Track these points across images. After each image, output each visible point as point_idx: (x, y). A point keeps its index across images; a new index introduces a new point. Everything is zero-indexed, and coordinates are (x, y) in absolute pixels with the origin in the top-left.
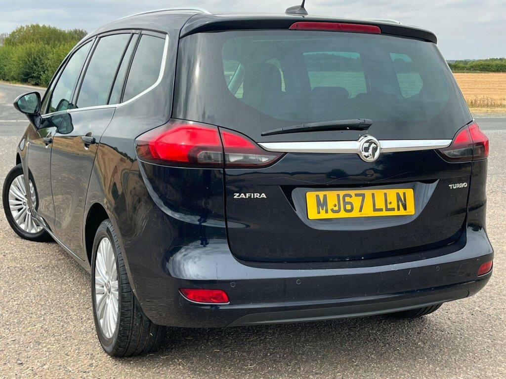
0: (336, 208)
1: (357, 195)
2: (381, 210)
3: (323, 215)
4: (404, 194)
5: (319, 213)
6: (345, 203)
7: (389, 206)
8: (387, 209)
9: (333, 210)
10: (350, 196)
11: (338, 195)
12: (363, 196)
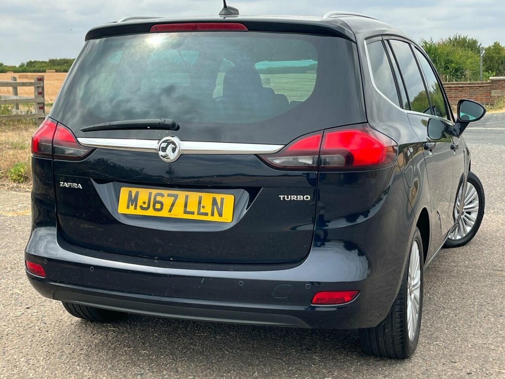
0: (146, 206)
1: (169, 195)
2: (193, 213)
3: (131, 211)
4: (222, 200)
5: (128, 207)
6: (155, 202)
7: (202, 210)
8: (199, 214)
9: (141, 207)
10: (162, 196)
11: (150, 194)
12: (176, 197)
